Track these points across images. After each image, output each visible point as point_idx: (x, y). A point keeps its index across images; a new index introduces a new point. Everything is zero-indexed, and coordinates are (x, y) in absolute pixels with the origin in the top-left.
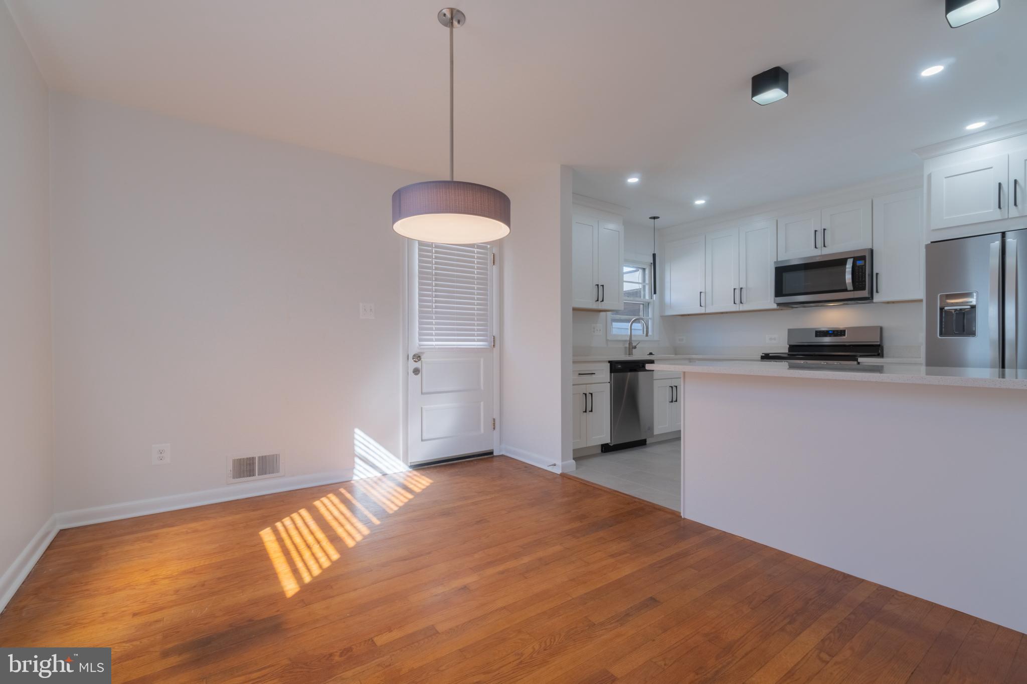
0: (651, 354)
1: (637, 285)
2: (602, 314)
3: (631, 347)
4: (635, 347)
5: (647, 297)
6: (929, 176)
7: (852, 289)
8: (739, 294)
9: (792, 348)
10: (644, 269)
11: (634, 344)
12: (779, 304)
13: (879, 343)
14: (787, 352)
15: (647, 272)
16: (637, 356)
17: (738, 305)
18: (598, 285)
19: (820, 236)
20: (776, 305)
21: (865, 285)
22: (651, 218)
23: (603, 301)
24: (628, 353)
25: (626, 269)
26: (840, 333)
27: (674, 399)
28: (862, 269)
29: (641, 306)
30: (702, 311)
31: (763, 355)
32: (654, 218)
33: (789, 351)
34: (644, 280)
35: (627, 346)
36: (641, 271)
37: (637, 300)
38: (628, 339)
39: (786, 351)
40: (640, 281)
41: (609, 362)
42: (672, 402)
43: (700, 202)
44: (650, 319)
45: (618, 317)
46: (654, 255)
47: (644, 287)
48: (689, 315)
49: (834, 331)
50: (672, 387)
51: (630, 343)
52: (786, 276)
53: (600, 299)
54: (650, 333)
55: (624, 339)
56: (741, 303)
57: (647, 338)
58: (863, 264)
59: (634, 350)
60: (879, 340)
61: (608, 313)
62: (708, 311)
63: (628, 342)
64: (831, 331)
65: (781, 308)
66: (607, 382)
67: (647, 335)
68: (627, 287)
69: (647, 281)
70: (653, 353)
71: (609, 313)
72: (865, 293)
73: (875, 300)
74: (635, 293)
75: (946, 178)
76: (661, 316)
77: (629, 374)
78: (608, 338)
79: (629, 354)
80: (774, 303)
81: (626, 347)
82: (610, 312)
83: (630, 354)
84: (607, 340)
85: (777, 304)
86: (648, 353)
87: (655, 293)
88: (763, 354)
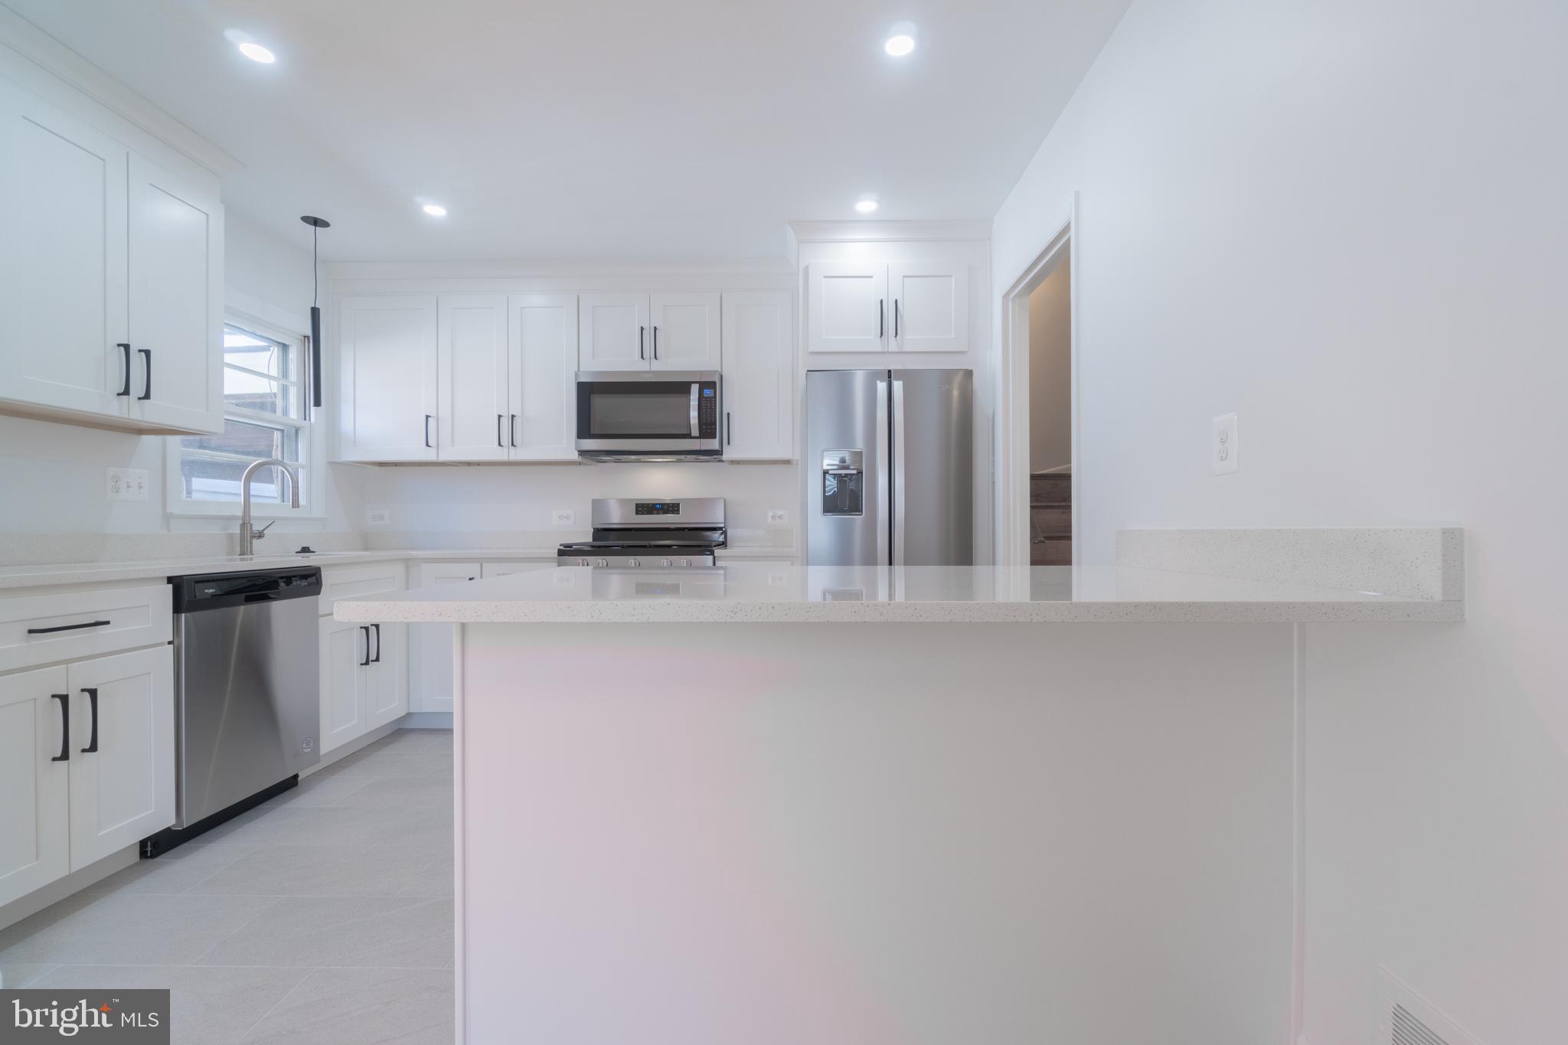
0: (305, 550)
1: (265, 381)
2: (148, 440)
3: (248, 535)
4: (260, 535)
5: (294, 414)
6: (806, 269)
7: (698, 435)
8: (508, 427)
9: (600, 533)
10: (284, 347)
11: (257, 527)
12: (582, 453)
13: (722, 525)
14: (591, 540)
15: (293, 354)
16: (267, 557)
17: (505, 450)
18: (127, 347)
19: (649, 338)
20: (577, 453)
21: (715, 429)
22: (306, 219)
23: (147, 396)
24: (238, 550)
25: (232, 340)
26: (672, 508)
27: (373, 656)
28: (711, 401)
29: (277, 436)
30: (430, 455)
31: (562, 548)
32: (316, 222)
33: (594, 540)
34: (285, 373)
35: (236, 530)
36: (275, 351)
37: (265, 419)
38: (239, 513)
39: (589, 539)
40: (274, 372)
41: (170, 580)
42: (367, 663)
43: (435, 210)
44: (303, 467)
45: (205, 455)
46: (315, 312)
47: (285, 390)
48: (396, 464)
49: (663, 505)
50: (367, 629)
51: (245, 524)
52: (598, 402)
53: (137, 387)
54: (302, 501)
55: (226, 512)
56: (513, 445)
57: (296, 513)
58: (712, 395)
59: (255, 541)
60: (723, 521)
61: (170, 438)
62: (443, 458)
63: (241, 522)
64: (659, 504)
65: (585, 461)
66: (162, 644)
67: (296, 504)
68: (235, 384)
69: (293, 375)
70: (311, 549)
71: (173, 440)
72: (713, 444)
73: (725, 457)
74: (261, 403)
75: (825, 277)
76: (331, 463)
77: (242, 608)
78: (171, 509)
79: (242, 554)
80: (576, 449)
81: (231, 536)
82: (178, 438)
83: (245, 550)
84: (167, 517)
85: (579, 451)
86: (299, 549)
87: (317, 403)
88: (561, 545)
